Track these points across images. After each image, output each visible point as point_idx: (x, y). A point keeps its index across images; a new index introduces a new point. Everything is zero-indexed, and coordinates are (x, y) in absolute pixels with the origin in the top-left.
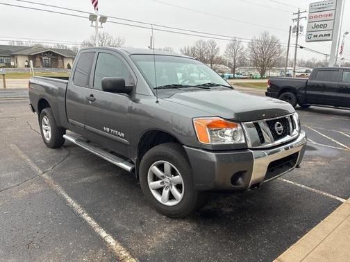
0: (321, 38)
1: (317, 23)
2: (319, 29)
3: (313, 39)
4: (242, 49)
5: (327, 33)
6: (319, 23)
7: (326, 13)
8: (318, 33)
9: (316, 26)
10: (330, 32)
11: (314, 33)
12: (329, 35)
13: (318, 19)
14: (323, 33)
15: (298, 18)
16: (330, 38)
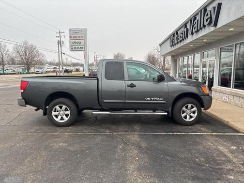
0: (78, 49)
1: (75, 41)
2: (77, 44)
3: (74, 49)
4: (8, 51)
5: (81, 46)
6: (77, 41)
7: (79, 35)
8: (77, 47)
9: (75, 42)
10: (83, 46)
11: (74, 46)
12: (83, 48)
13: (75, 38)
14: (80, 47)
15: (60, 36)
16: (83, 49)
